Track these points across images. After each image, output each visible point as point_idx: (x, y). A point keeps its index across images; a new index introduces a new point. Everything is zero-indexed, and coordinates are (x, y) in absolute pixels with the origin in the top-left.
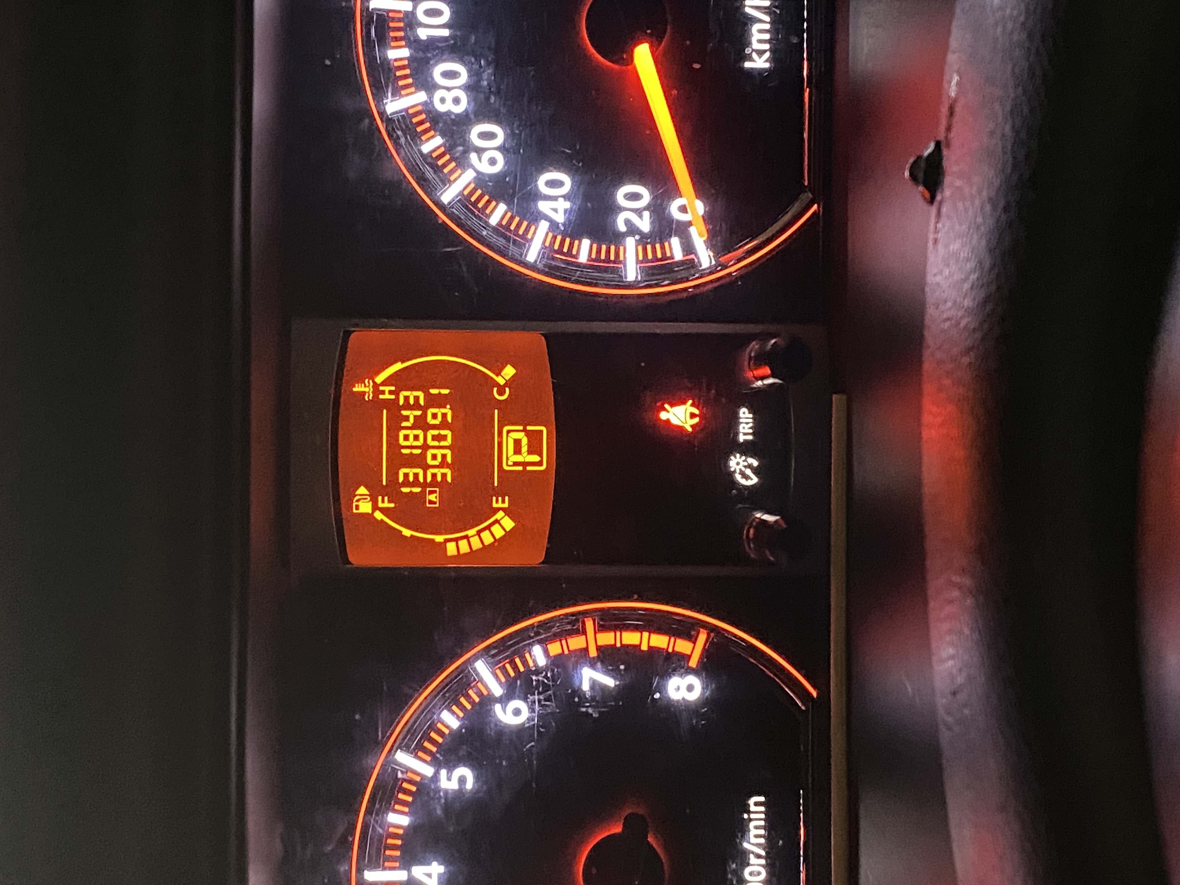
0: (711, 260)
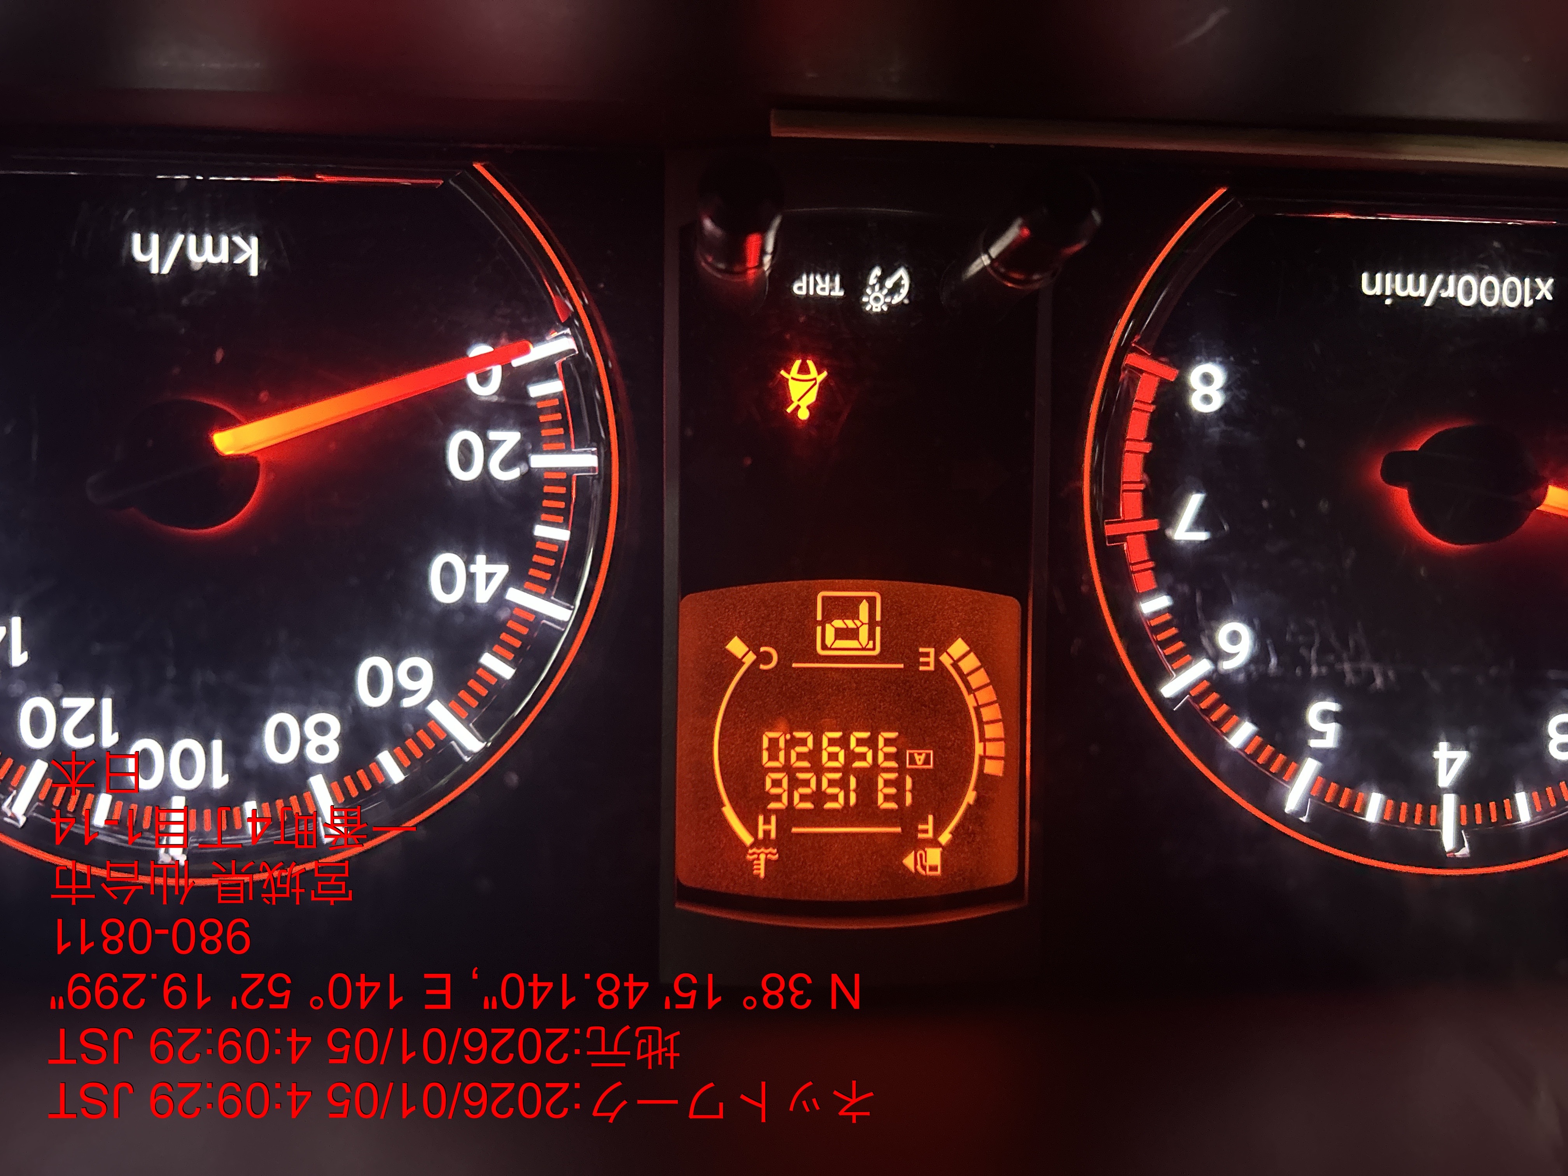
0: (563, 335)
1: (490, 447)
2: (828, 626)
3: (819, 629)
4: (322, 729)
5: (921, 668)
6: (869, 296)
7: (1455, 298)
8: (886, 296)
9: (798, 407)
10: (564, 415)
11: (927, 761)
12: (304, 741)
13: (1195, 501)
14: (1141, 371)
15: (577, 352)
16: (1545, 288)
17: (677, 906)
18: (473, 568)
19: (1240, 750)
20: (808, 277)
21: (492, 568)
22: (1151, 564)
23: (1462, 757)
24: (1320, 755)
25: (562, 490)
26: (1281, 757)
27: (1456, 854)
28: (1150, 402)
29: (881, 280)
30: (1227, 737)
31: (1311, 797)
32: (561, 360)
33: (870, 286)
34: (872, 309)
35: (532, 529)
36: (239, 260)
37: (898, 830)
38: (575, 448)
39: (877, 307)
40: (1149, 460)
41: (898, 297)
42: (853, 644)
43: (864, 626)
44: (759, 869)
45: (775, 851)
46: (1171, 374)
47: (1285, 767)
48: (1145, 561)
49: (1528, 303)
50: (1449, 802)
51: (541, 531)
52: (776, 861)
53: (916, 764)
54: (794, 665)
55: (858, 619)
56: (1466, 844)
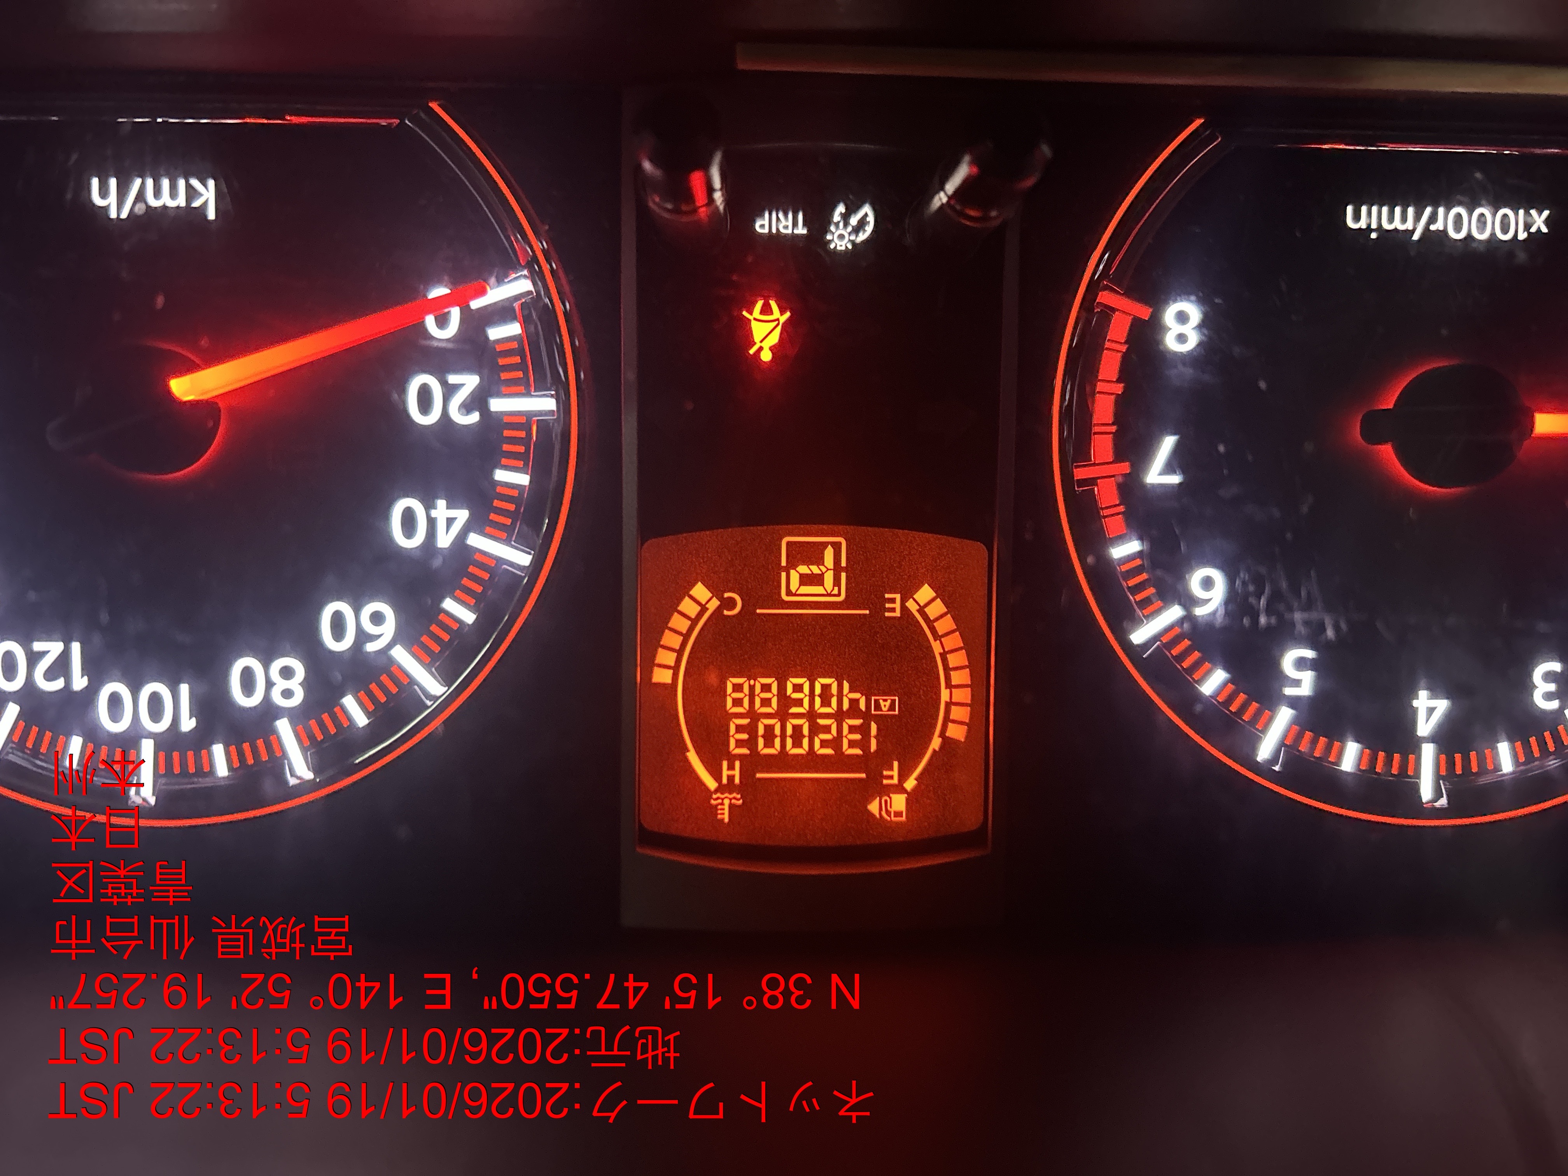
0: (521, 276)
1: (449, 391)
2: (792, 572)
3: (784, 575)
4: (287, 673)
5: (887, 614)
6: (833, 234)
7: (1445, 232)
8: (850, 234)
9: (761, 348)
10: (523, 358)
11: (892, 707)
12: (269, 684)
13: (1168, 443)
14: (1113, 310)
15: (535, 294)
16: (1539, 221)
17: (639, 850)
18: (434, 513)
19: (1211, 696)
20: (770, 214)
21: (452, 513)
22: (1122, 508)
23: (1442, 705)
24: (1294, 702)
25: (523, 434)
26: (1255, 705)
27: (1434, 804)
28: (1123, 342)
29: (846, 217)
30: (1199, 685)
31: (1285, 746)
32: (519, 302)
33: (835, 223)
34: (836, 247)
35: (491, 473)
36: (196, 204)
37: (863, 775)
38: (534, 392)
39: (841, 246)
40: (1121, 402)
41: (863, 234)
42: (819, 590)
43: (829, 571)
44: (723, 814)
45: (739, 796)
46: (1144, 312)
47: (1258, 714)
48: (1116, 506)
49: (1522, 236)
50: (1428, 752)
51: (501, 475)
52: (739, 806)
53: (883, 711)
54: (758, 611)
55: (823, 565)
56: (1445, 796)
